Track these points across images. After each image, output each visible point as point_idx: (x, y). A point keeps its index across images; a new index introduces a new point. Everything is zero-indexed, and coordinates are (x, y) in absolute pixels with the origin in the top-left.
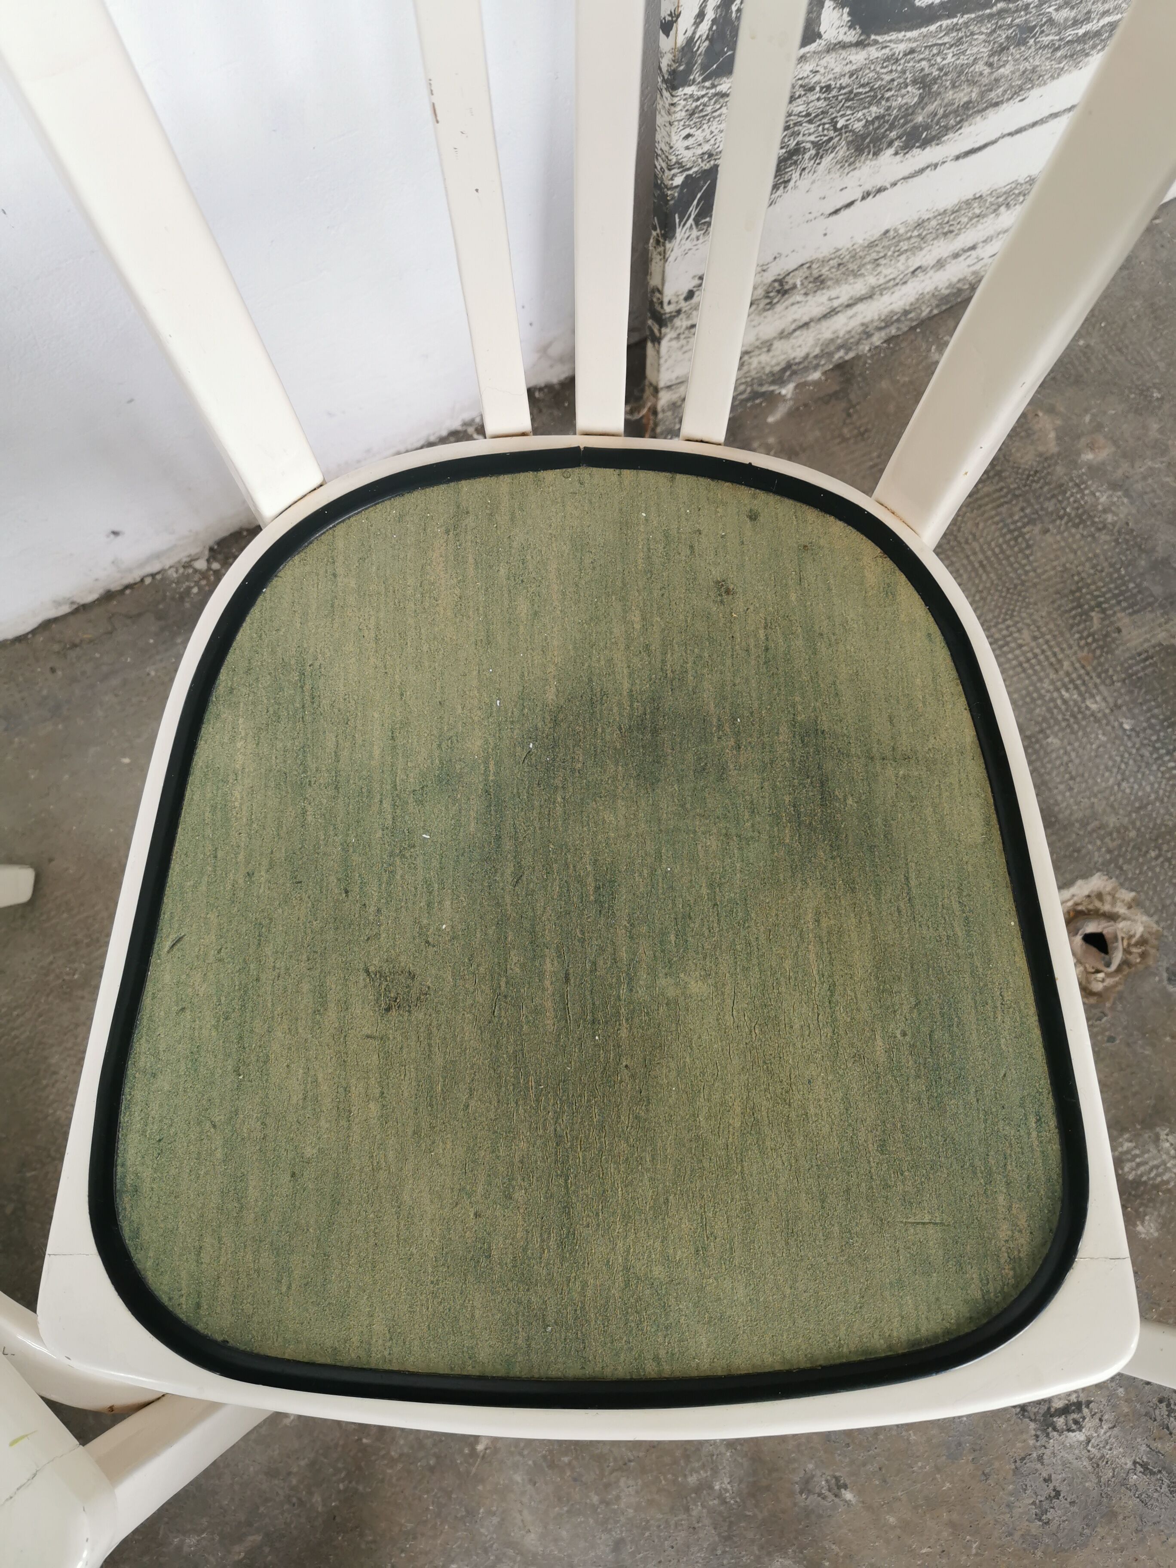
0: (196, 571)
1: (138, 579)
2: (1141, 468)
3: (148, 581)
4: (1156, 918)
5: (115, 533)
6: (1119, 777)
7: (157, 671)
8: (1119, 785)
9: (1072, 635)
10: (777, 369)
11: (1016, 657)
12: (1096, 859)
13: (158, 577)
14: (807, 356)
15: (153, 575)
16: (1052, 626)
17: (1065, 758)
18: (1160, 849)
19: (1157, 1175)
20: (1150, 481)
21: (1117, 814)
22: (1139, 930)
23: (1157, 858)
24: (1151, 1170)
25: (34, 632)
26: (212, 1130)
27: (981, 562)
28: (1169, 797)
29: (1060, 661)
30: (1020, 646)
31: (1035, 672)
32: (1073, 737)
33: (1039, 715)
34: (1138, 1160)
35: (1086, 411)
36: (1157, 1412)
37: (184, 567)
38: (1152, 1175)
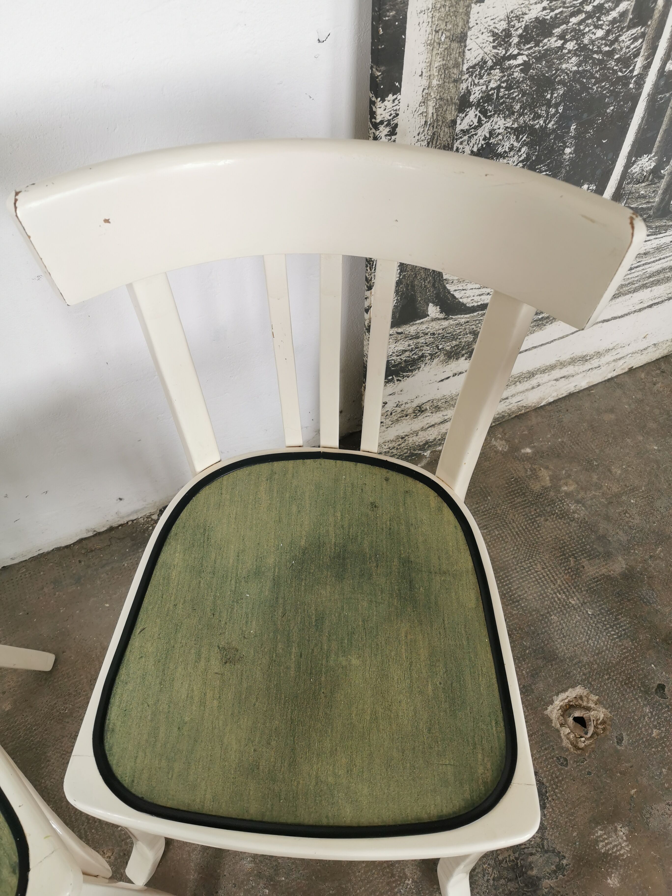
0: (152, 520)
1: (126, 522)
2: (590, 495)
3: (130, 523)
4: (609, 710)
5: (121, 499)
6: (587, 637)
7: (128, 564)
8: (588, 641)
9: (561, 568)
10: (421, 444)
11: (535, 577)
12: (578, 678)
13: (135, 522)
14: (435, 439)
15: (133, 521)
16: (551, 563)
17: (560, 627)
18: (610, 675)
19: (617, 851)
20: (594, 500)
21: (588, 656)
22: (602, 716)
23: (608, 679)
24: (614, 847)
25: (74, 544)
26: (148, 707)
27: (517, 532)
28: (613, 649)
29: (556, 580)
30: (537, 572)
31: (544, 584)
32: (564, 616)
33: (547, 605)
34: (606, 841)
35: (563, 469)
37: (147, 518)
38: (614, 850)
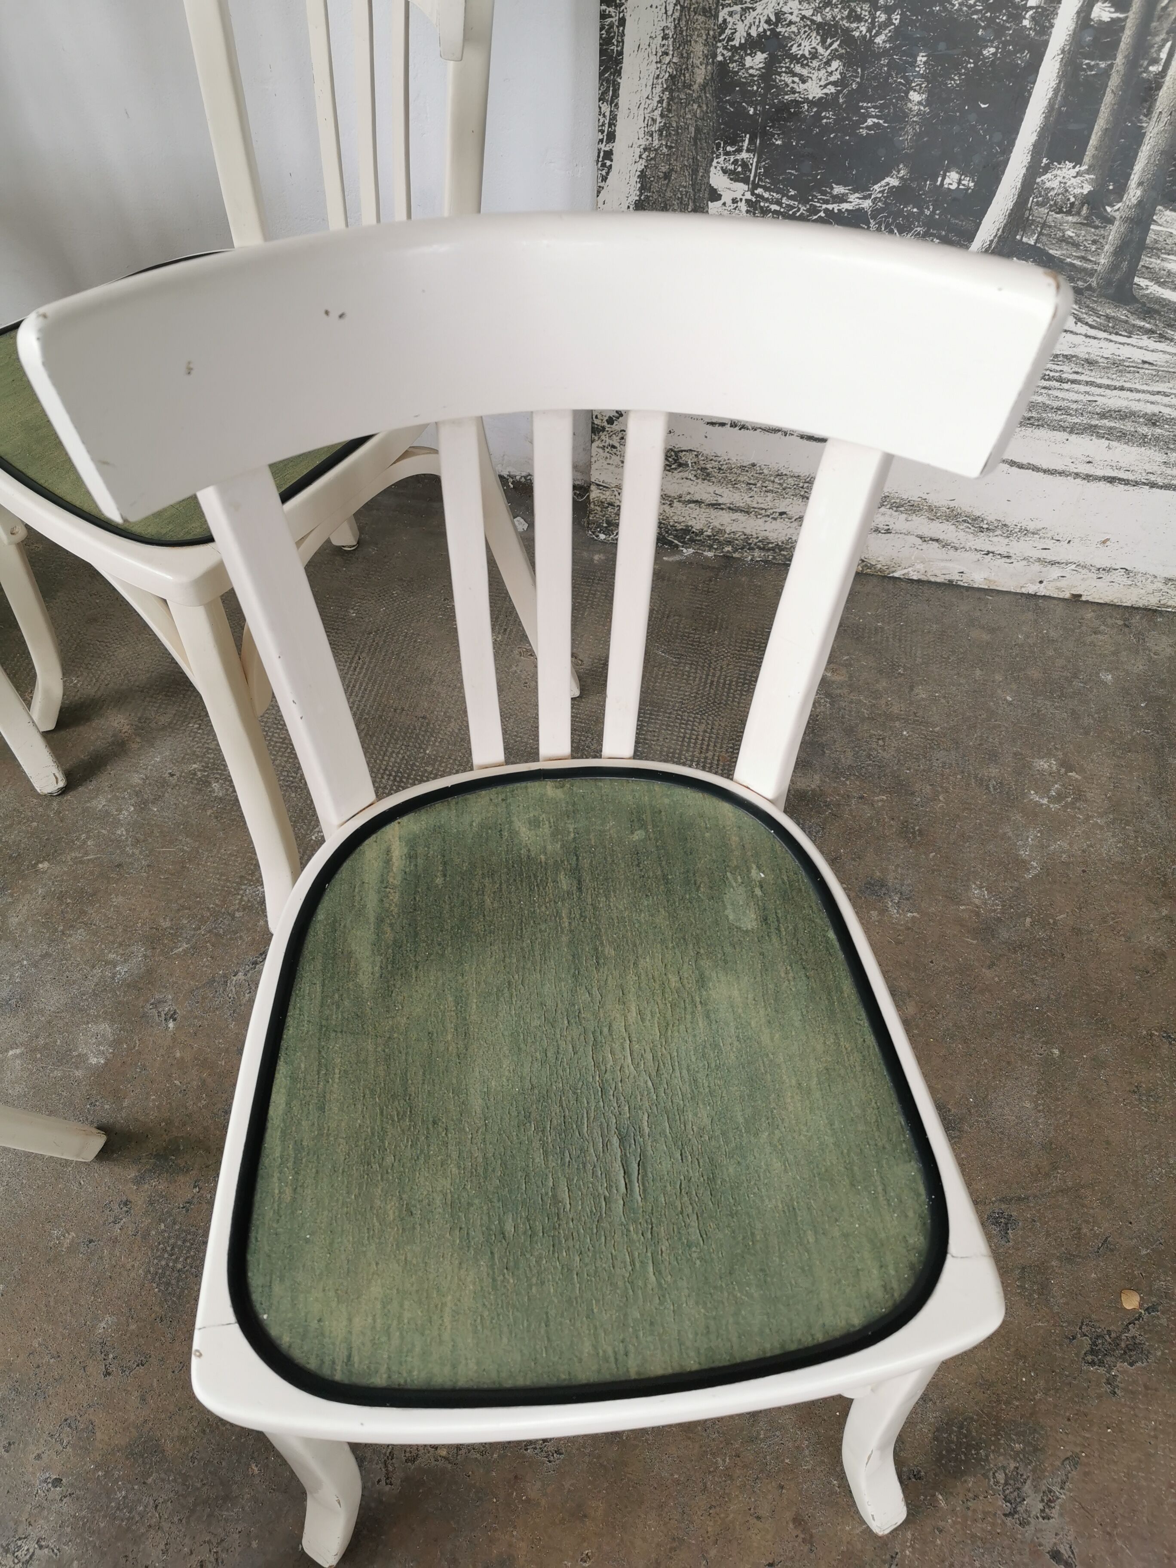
2: (854, 697)
9: (728, 743)
10: (679, 527)
14: (702, 532)
16: (721, 732)
20: (853, 705)
27: (712, 682)
29: (707, 750)
35: (848, 654)
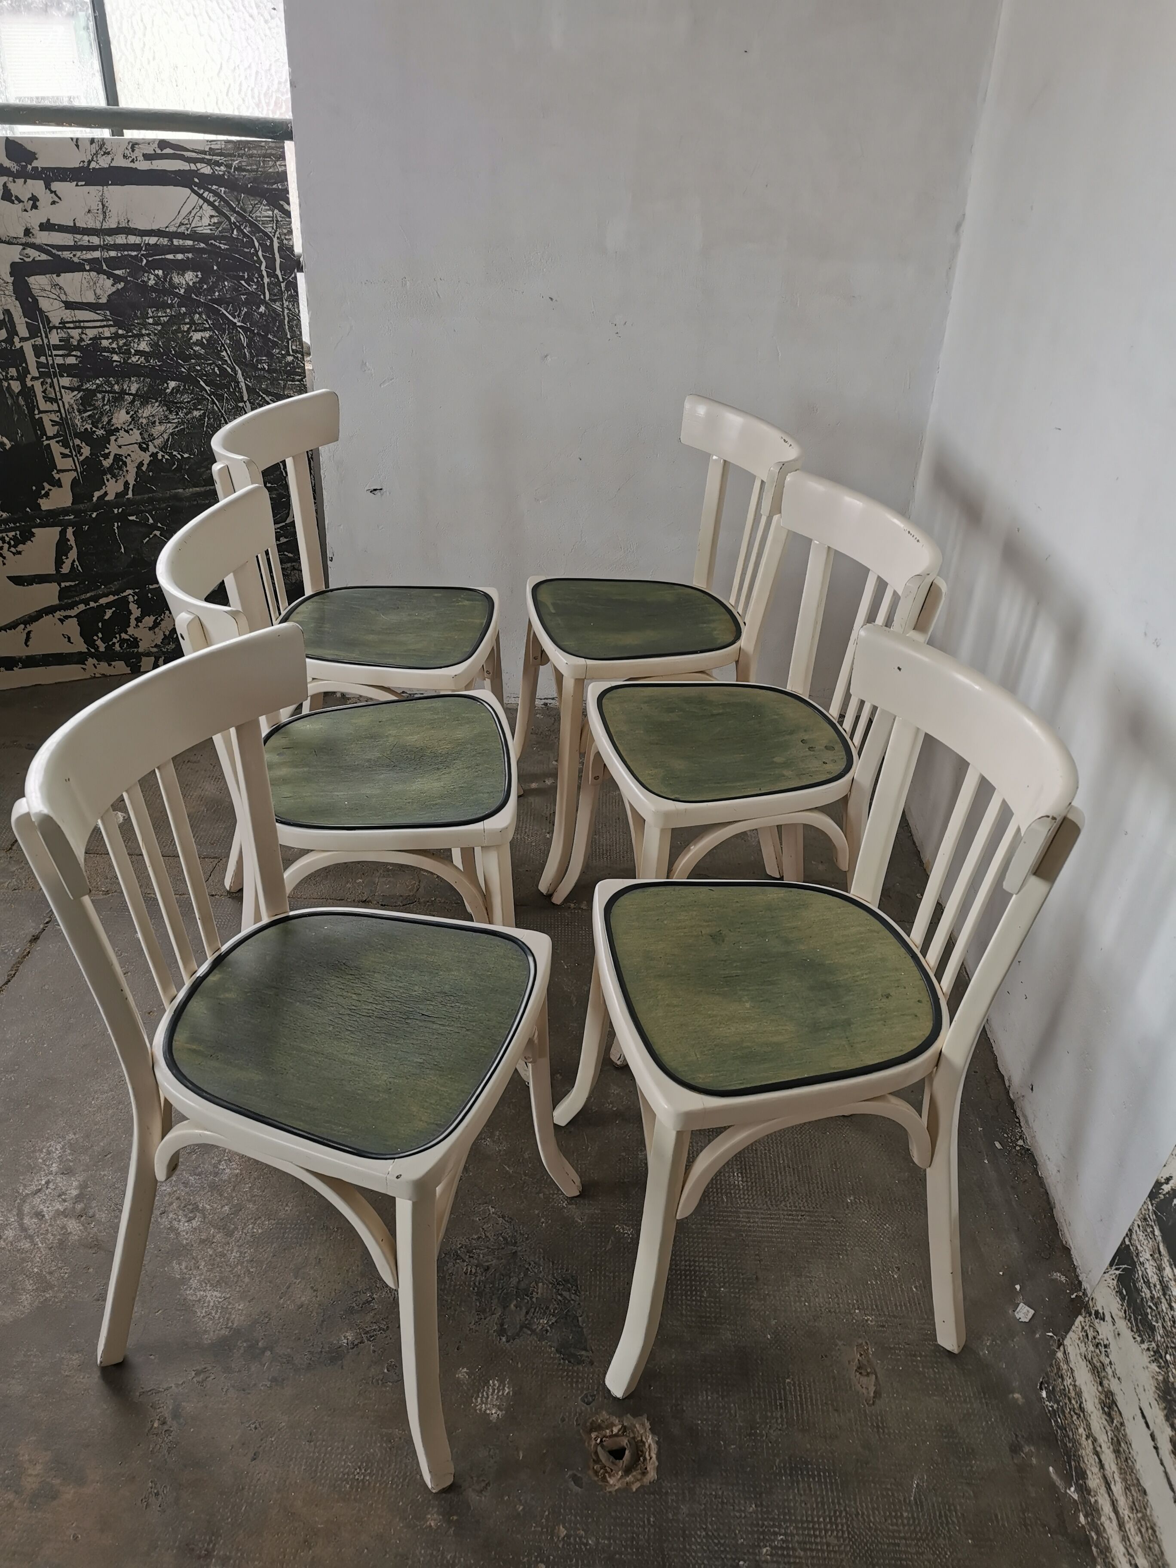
4: (613, 1495)
6: (710, 1533)
8: (705, 1530)
12: (665, 1482)
17: (737, 1508)
18: (652, 1526)
19: (483, 1396)
21: (687, 1515)
22: (611, 1481)
24: (487, 1394)
28: (682, 1557)
29: (805, 1550)
30: (826, 1531)
31: (804, 1529)
32: (749, 1522)
33: (773, 1511)
34: (496, 1391)
36: (385, 1323)
38: (485, 1393)
